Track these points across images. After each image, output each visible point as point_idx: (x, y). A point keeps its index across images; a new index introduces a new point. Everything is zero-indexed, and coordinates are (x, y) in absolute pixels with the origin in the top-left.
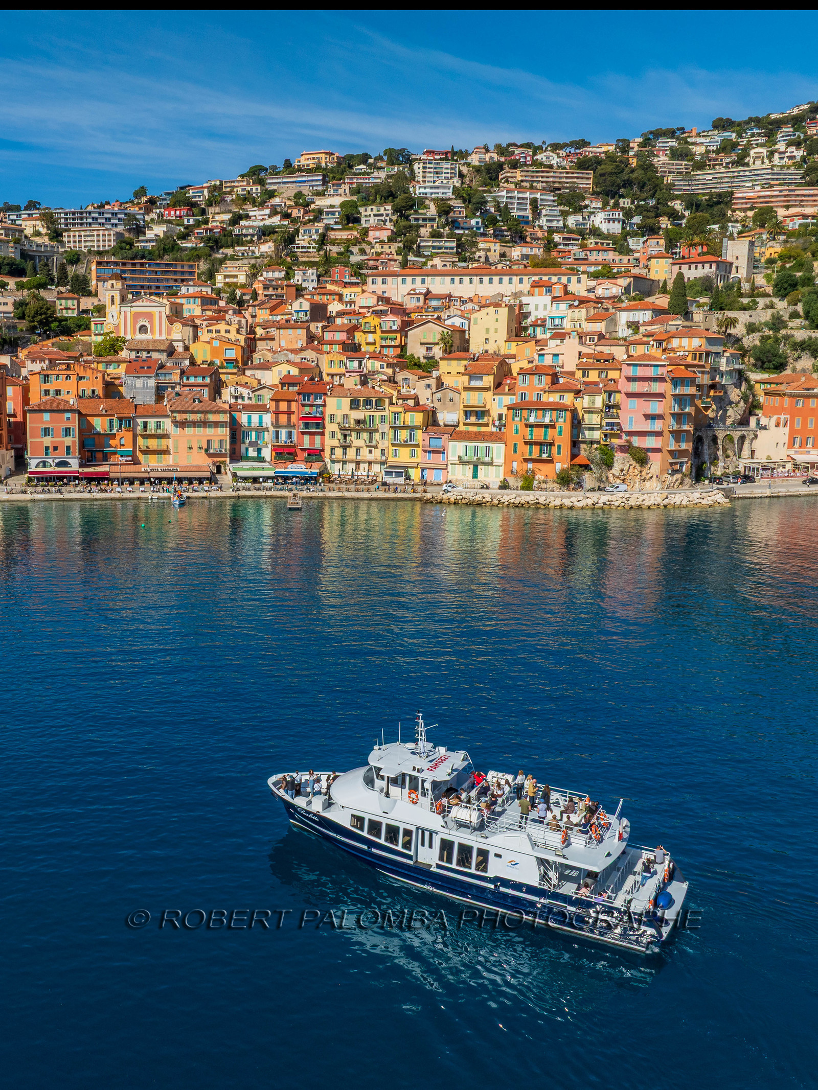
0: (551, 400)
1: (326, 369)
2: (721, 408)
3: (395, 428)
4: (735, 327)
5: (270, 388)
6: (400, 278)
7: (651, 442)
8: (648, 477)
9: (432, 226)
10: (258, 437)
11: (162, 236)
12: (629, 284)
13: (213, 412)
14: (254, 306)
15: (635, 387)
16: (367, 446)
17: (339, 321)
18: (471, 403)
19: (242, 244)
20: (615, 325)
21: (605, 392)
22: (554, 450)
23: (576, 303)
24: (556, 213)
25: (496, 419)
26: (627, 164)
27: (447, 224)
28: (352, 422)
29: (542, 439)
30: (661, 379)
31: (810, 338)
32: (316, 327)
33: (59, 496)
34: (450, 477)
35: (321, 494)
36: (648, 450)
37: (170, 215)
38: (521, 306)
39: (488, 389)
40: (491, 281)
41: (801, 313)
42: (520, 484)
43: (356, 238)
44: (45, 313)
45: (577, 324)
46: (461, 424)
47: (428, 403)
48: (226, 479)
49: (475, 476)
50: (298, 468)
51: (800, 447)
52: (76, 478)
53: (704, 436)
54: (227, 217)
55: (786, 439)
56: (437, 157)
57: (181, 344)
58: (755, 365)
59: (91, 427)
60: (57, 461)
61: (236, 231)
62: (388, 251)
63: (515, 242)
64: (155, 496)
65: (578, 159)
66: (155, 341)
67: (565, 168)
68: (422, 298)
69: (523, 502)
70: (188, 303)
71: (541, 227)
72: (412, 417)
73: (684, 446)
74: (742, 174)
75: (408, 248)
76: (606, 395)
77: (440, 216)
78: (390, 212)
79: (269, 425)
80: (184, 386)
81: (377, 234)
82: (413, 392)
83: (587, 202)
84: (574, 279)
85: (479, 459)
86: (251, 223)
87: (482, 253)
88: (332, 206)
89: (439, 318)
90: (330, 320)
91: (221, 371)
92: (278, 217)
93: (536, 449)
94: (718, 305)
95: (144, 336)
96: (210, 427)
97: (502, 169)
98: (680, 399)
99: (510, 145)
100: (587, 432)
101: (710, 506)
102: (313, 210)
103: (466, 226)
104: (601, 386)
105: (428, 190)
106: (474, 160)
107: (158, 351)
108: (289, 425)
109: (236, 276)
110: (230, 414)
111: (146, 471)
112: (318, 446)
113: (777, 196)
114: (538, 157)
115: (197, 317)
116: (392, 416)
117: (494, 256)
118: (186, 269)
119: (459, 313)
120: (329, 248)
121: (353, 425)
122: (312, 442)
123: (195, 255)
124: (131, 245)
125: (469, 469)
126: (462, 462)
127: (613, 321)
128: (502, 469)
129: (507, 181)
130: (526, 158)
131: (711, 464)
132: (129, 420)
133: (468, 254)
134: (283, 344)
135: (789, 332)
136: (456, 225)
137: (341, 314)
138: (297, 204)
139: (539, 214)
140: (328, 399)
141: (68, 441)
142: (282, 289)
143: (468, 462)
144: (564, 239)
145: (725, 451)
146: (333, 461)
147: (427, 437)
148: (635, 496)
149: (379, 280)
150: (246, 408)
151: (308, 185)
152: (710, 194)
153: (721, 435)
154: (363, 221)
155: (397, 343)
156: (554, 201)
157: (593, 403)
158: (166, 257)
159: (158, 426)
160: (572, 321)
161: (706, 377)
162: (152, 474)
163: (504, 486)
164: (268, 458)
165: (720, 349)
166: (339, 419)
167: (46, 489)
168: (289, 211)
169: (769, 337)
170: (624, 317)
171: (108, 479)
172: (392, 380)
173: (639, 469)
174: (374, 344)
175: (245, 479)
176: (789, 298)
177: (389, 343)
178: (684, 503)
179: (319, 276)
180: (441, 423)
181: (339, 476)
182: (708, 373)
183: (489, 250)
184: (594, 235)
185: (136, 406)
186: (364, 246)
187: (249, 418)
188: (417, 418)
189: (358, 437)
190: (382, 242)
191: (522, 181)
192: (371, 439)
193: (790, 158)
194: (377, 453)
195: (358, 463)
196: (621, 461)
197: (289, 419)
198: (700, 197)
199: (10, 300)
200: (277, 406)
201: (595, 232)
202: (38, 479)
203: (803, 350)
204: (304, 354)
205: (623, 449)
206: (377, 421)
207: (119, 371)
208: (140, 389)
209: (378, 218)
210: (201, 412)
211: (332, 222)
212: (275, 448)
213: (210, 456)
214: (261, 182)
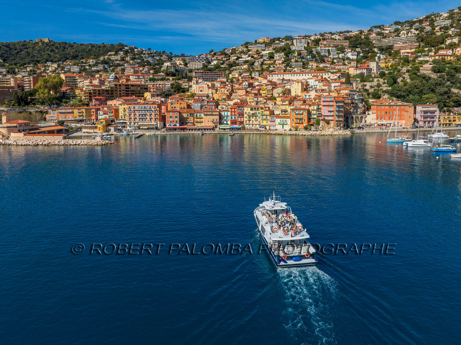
0: (303, 107)
1: (248, 100)
2: (355, 109)
3: (262, 115)
4: (366, 87)
5: (231, 105)
7: (330, 118)
8: (330, 127)
9: (296, 59)
10: (227, 118)
11: (216, 64)
12: (340, 75)
13: (214, 112)
14: (235, 84)
15: (325, 104)
16: (255, 120)
17: (257, 87)
18: (283, 109)
19: (239, 66)
20: (331, 87)
22: (303, 120)
23: (321, 81)
24: (335, 53)
26: (361, 38)
27: (300, 58)
29: (300, 118)
30: (332, 101)
31: (387, 89)
32: (249, 89)
33: (173, 133)
34: (277, 128)
35: (240, 132)
36: (330, 120)
37: (219, 57)
38: (307, 82)
39: (287, 105)
41: (386, 82)
42: (294, 129)
43: (272, 63)
44: (179, 87)
45: (321, 87)
46: (280, 114)
47: (272, 109)
48: (217, 129)
49: (283, 128)
50: (236, 126)
51: (380, 120)
52: (178, 129)
53: (349, 117)
54: (235, 58)
55: (375, 117)
56: (301, 38)
57: (211, 94)
58: (372, 97)
59: (182, 116)
60: (173, 124)
61: (237, 62)
62: (281, 67)
63: (321, 63)
64: (197, 133)
65: (345, 37)
66: (204, 94)
67: (341, 40)
68: (281, 80)
70: (218, 83)
71: (331, 58)
72: (267, 112)
73: (340, 119)
74: (397, 39)
75: (288, 65)
76: (317, 106)
77: (298, 56)
78: (283, 55)
79: (230, 115)
80: (208, 105)
81: (279, 61)
82: (268, 106)
83: (346, 50)
84: (327, 74)
85: (284, 123)
86: (242, 59)
87: (310, 66)
88: (266, 54)
89: (284, 86)
90: (254, 87)
91: (220, 101)
92: (250, 57)
93: (298, 120)
94: (363, 80)
95: (201, 93)
96: (214, 116)
97: (320, 41)
98: (338, 106)
99: (324, 33)
100: (313, 116)
102: (261, 55)
103: (306, 58)
104: (316, 103)
105: (296, 48)
106: (312, 38)
107: (204, 96)
108: (235, 115)
109: (235, 75)
110: (219, 112)
111: (196, 127)
112: (242, 120)
114: (333, 37)
115: (218, 87)
116: (261, 112)
117: (314, 67)
118: (220, 73)
119: (290, 84)
120: (264, 66)
121: (251, 115)
122: (241, 119)
124: (207, 67)
125: (281, 126)
126: (280, 124)
128: (290, 126)
129: (322, 44)
130: (328, 37)
131: (351, 124)
132: (192, 114)
133: (306, 67)
134: (239, 94)
135: (382, 88)
136: (303, 58)
137: (257, 86)
138: (256, 53)
139: (330, 54)
140: (245, 108)
141: (176, 119)
143: (281, 124)
144: (338, 61)
145: (356, 121)
146: (246, 124)
147: (270, 118)
148: (323, 132)
149: (271, 76)
151: (260, 47)
152: (387, 46)
153: (354, 116)
154: (275, 58)
155: (271, 93)
156: (336, 50)
157: (314, 108)
158: (217, 70)
159: (200, 115)
160: (319, 86)
161: (349, 101)
162: (198, 128)
163: (290, 130)
164: (229, 124)
165: (355, 93)
166: (248, 113)
167: (170, 131)
168: (254, 55)
169: (376, 89)
170: (333, 85)
171: (186, 129)
173: (327, 125)
174: (265, 93)
175: (222, 129)
176: (383, 78)
177: (269, 93)
178: (337, 134)
179: (259, 74)
180: (275, 114)
181: (247, 128)
182: (350, 99)
183: (313, 65)
184: (347, 60)
185: (195, 110)
186: (274, 65)
187: (224, 113)
189: (253, 118)
190: (280, 64)
191: (326, 44)
192: (256, 118)
193: (414, 34)
194: (258, 122)
195: (253, 125)
196: (322, 123)
197: (235, 113)
198: (383, 47)
199: (170, 83)
200: (232, 110)
202: (168, 129)
203: (385, 93)
204: (243, 97)
205: (323, 120)
206: (258, 114)
207: (191, 102)
208: (196, 106)
209: (279, 57)
210: (211, 112)
211: (266, 58)
212: (231, 121)
213: (214, 123)
214: (247, 47)
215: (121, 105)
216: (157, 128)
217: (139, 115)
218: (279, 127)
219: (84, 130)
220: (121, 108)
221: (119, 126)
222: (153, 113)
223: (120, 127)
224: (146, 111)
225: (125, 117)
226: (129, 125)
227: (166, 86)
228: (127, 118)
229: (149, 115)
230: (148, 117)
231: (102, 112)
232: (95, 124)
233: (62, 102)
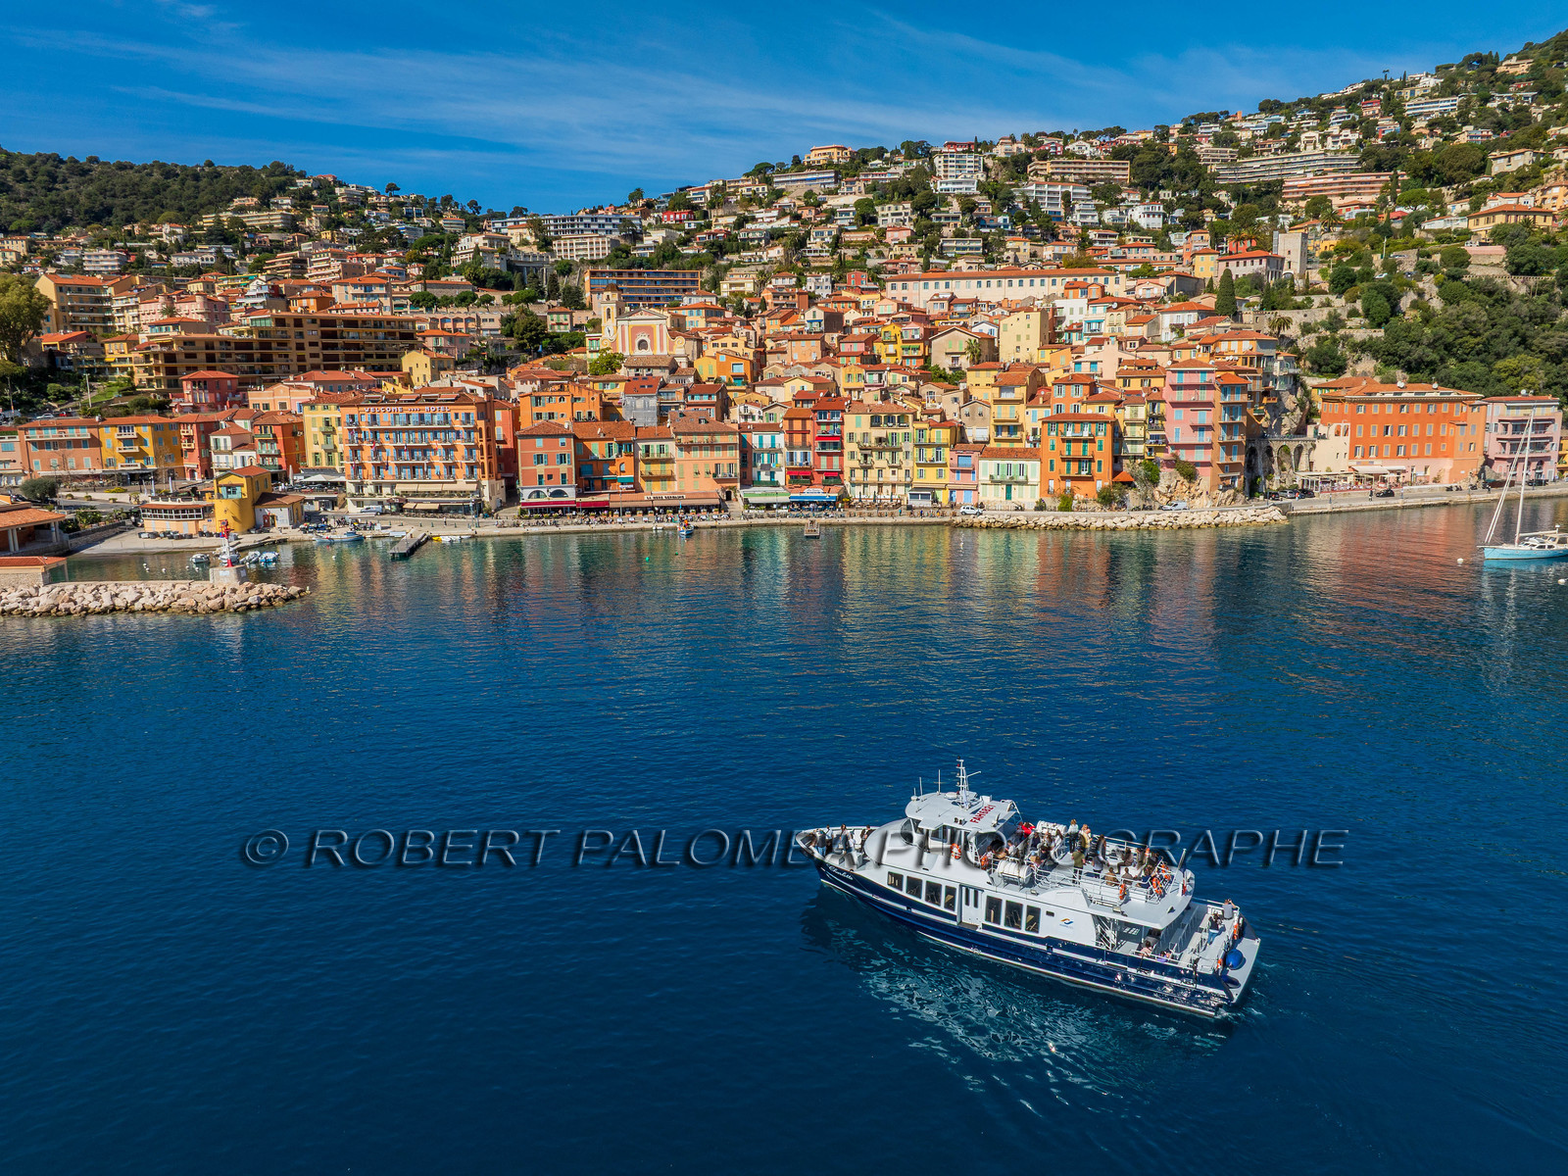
0: (1090, 411)
1: (843, 384)
2: (1275, 417)
3: (920, 446)
4: (1288, 327)
5: (783, 405)
6: (922, 283)
7: (1199, 456)
8: (1197, 494)
9: (956, 225)
10: (771, 460)
11: (661, 242)
12: (1173, 283)
13: (721, 434)
14: (763, 317)
15: (1181, 396)
16: (890, 467)
17: (856, 331)
18: (1002, 418)
19: (750, 249)
20: (1158, 329)
21: (1149, 401)
22: (1095, 466)
23: (1115, 305)
24: (1090, 207)
25: (1030, 434)
26: (1167, 152)
27: (972, 222)
28: (873, 441)
29: (1080, 455)
30: (1209, 387)
31: (1371, 338)
32: (832, 338)
33: (554, 529)
34: (982, 499)
35: (841, 520)
36: (1197, 464)
37: (669, 219)
38: (1054, 310)
39: (1020, 402)
40: (1021, 284)
41: (1361, 311)
42: (1058, 505)
43: (873, 240)
44: (535, 329)
45: (1116, 329)
46: (992, 441)
47: (956, 418)
48: (736, 506)
49: (1008, 497)
50: (815, 492)
51: (1363, 457)
52: (573, 509)
53: (1258, 448)
54: (732, 220)
55: (1347, 449)
56: (959, 149)
57: (684, 360)
58: (1311, 369)
59: (588, 452)
60: (551, 490)
61: (742, 235)
62: (908, 253)
63: (1047, 240)
64: (660, 526)
65: (1114, 148)
66: (656, 357)
67: (1099, 159)
68: (946, 303)
69: (1061, 524)
70: (691, 314)
71: (1074, 223)
72: (938, 434)
73: (1236, 459)
74: (1292, 160)
75: (929, 249)
76: (1149, 406)
77: (964, 214)
78: (909, 211)
79: (783, 446)
80: (689, 405)
81: (896, 234)
82: (938, 407)
83: (1124, 195)
84: (1112, 279)
85: (1012, 478)
86: (758, 226)
87: (1011, 254)
88: (846, 206)
89: (965, 325)
90: (846, 329)
91: (728, 388)
92: (788, 219)
93: (1074, 466)
94: (1269, 305)
95: (643, 352)
96: (718, 449)
97: (1031, 161)
98: (1230, 408)
99: (1038, 134)
100: (1129, 446)
101: (1266, 524)
102: (826, 211)
103: (993, 224)
104: (1144, 395)
105: (950, 186)
106: (1000, 151)
107: (660, 368)
108: (804, 445)
109: (742, 285)
110: (740, 435)
111: (649, 500)
112: (836, 468)
113: (1331, 184)
114: (1070, 147)
115: (701, 330)
116: (916, 433)
117: (1024, 257)
118: (688, 278)
119: (987, 319)
120: (843, 251)
121: (874, 444)
122: (830, 464)
123: (698, 263)
124: (628, 252)
125: (1002, 490)
126: (994, 482)
127: (1155, 324)
128: (1038, 488)
129: (1036, 174)
130: (1056, 148)
131: (1266, 477)
132: (629, 444)
133: (995, 255)
134: (796, 357)
135: (1348, 331)
136: (982, 223)
137: (858, 323)
138: (807, 204)
139: (1072, 209)
140: (847, 417)
141: (564, 468)
142: (793, 297)
143: (1001, 482)
144: (1100, 236)
145: (1280, 463)
146: (853, 484)
147: (955, 455)
148: (1184, 515)
149: (899, 285)
150: (757, 428)
151: (819, 183)
152: (1259, 184)
153: (1275, 446)
154: (880, 222)
155: (920, 353)
156: (1088, 195)
157: (1136, 414)
158: (666, 265)
159: (661, 449)
160: (1110, 325)
161: (1259, 383)
162: (656, 503)
163: (1041, 507)
164: (782, 483)
165: (1272, 352)
166: (858, 438)
167: (540, 521)
168: (799, 212)
169: (1326, 338)
170: (1167, 320)
171: (608, 509)
172: (915, 394)
173: (1188, 485)
174: (895, 355)
175: (758, 505)
176: (1347, 295)
177: (911, 353)
178: (1237, 521)
179: (833, 283)
180: (970, 440)
181: (860, 500)
182: (1261, 378)
183: (1018, 250)
184: (1132, 231)
185: (636, 428)
186: (882, 248)
187: (761, 439)
188: (944, 435)
190: (901, 243)
191: (1053, 174)
192: (894, 459)
193: (1345, 142)
194: (901, 474)
195: (880, 485)
196: (1167, 476)
197: (804, 439)
198: (1247, 187)
199: (497, 316)
200: (791, 426)
201: (1134, 227)
202: (531, 510)
203: (1363, 351)
204: (818, 368)
205: (1170, 464)
206: (900, 439)
207: (617, 390)
208: (640, 409)
209: (897, 217)
210: (709, 434)
211: (846, 223)
212: (789, 471)
213: (719, 481)
214: (768, 181)
215: (312, 407)
216: (479, 508)
217: (399, 450)
218: (993, 495)
219: (151, 525)
220: (313, 422)
221: (311, 502)
222: (460, 444)
223: (316, 507)
224: (429, 435)
225: (330, 460)
226: (353, 495)
227: (484, 325)
228: (343, 466)
229: (442, 452)
230: (438, 461)
231: (229, 438)
232: (200, 497)
233: (46, 395)
